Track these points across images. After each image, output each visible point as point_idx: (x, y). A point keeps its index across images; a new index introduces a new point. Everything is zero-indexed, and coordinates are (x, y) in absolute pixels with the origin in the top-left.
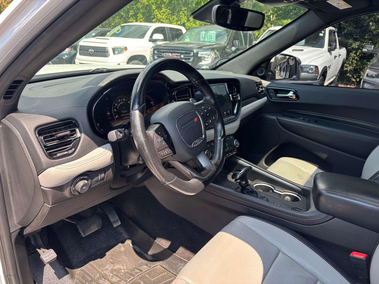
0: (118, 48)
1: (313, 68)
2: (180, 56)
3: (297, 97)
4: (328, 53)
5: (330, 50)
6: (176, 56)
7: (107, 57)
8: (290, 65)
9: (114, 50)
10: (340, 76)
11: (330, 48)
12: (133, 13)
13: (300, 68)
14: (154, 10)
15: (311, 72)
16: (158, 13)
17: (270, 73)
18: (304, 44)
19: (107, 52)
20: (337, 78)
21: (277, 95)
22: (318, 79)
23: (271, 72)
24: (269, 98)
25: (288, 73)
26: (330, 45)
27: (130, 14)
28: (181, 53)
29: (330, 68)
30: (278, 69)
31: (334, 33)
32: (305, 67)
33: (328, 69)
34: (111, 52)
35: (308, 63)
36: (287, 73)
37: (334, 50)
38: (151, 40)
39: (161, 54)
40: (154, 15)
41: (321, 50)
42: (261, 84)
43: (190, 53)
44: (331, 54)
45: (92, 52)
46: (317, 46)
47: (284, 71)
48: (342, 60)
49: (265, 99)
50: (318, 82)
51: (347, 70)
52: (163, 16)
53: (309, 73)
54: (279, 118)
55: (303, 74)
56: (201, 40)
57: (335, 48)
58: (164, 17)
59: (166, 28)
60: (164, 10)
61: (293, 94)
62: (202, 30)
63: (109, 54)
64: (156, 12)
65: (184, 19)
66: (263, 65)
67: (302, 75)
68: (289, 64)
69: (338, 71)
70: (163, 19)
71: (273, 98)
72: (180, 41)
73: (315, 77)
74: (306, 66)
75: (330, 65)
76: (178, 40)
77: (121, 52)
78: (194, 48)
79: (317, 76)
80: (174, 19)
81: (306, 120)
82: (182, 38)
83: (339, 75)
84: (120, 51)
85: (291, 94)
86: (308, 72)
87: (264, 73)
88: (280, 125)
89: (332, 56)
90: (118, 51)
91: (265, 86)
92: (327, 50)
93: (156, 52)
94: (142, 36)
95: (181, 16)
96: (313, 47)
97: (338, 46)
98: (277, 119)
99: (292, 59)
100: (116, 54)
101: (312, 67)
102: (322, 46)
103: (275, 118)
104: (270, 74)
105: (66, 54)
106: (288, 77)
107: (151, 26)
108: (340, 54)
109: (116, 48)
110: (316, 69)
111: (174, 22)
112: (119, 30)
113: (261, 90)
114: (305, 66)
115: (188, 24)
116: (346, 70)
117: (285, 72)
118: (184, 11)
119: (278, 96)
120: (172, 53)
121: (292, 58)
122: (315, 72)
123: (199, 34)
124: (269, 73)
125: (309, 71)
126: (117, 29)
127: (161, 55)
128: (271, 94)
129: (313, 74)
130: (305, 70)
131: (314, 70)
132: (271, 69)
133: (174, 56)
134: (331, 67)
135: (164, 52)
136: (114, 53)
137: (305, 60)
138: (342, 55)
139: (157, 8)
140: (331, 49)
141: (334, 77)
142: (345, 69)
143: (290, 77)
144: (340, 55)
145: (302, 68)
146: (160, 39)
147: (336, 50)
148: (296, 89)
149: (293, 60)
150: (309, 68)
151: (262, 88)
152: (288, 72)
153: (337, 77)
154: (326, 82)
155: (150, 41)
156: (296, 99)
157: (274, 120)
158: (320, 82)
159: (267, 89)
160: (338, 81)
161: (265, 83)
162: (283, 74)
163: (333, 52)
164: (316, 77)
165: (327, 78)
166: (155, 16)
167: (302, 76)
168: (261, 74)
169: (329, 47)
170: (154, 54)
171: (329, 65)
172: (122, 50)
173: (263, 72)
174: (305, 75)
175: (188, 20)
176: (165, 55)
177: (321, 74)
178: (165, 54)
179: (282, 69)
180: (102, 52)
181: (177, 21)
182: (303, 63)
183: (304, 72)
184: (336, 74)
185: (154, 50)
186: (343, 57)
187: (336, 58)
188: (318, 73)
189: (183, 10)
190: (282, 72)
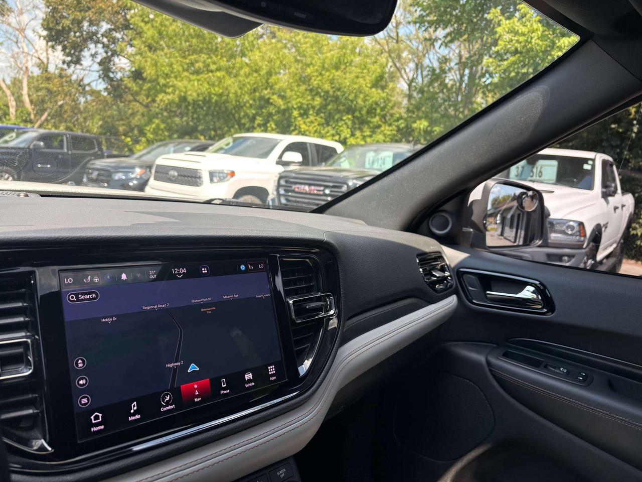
0: (219, 173)
1: (575, 225)
2: (323, 190)
3: (548, 302)
4: (603, 200)
5: (605, 196)
6: (317, 190)
7: (197, 186)
8: (528, 212)
9: (212, 175)
10: (624, 242)
11: (606, 192)
12: (261, 121)
13: (547, 223)
14: (295, 118)
15: (570, 232)
16: (301, 122)
17: (472, 230)
18: (554, 181)
19: (200, 178)
20: (618, 248)
21: (488, 292)
22: (584, 246)
23: (474, 225)
24: (465, 299)
25: (523, 232)
26: (605, 185)
27: (257, 122)
28: (327, 187)
29: (606, 228)
30: (498, 222)
31: (611, 165)
32: (558, 224)
33: (603, 229)
34: (206, 177)
35: (565, 215)
36: (519, 231)
37: (613, 195)
38: (280, 162)
39: (291, 187)
40: (296, 125)
41: (587, 194)
42: (439, 257)
43: (341, 187)
44: (608, 202)
45: (174, 176)
46: (579, 185)
47: (511, 227)
48: (628, 215)
49: (451, 302)
50: (586, 252)
51: (637, 235)
52: (309, 126)
53: (567, 234)
54: (493, 360)
55: (554, 237)
56: (367, 166)
57: (615, 192)
58: (311, 128)
59: (308, 145)
60: (312, 118)
61: (532, 292)
62: (370, 151)
63: (202, 182)
64: (300, 121)
65: (346, 133)
66: (448, 207)
67: (552, 238)
68: (523, 208)
69: (620, 235)
70: (310, 133)
71: (474, 301)
72: (331, 165)
73: (577, 243)
74: (561, 221)
75: (607, 223)
76: (326, 164)
77: (224, 178)
78: (349, 179)
79: (583, 241)
80: (327, 132)
81: (576, 379)
82: (334, 162)
83: (622, 241)
84: (222, 178)
85: (527, 293)
86: (563, 232)
87: (451, 229)
88: (495, 383)
89: (609, 205)
90: (219, 177)
91: (452, 265)
92: (600, 195)
93: (282, 182)
94: (265, 155)
95: (341, 128)
96: (572, 187)
97: (619, 190)
98: (488, 363)
99: (532, 197)
100: (215, 183)
101: (571, 223)
102: (590, 187)
103: (481, 358)
104: (471, 232)
105: (136, 178)
106: (521, 243)
107: (281, 140)
108: (624, 204)
109: (215, 172)
110: (580, 227)
111: (329, 136)
112: (228, 144)
113: (437, 275)
114: (558, 221)
115: (352, 141)
116: (633, 234)
117: (514, 230)
118: (347, 121)
119: (488, 296)
120: (310, 185)
121: (530, 193)
122: (578, 233)
123: (363, 155)
124: (465, 229)
125: (567, 231)
126: (226, 142)
127: (290, 189)
128: (470, 288)
129: (574, 237)
130: (558, 227)
131: (577, 229)
132: (473, 218)
133: (314, 190)
134: (609, 225)
135: (296, 183)
136: (211, 180)
137: (558, 209)
138: (627, 205)
139: (301, 115)
140: (608, 193)
141: (615, 246)
142: (632, 232)
143: (528, 243)
144: (623, 206)
145: (552, 224)
146: (296, 161)
147: (616, 195)
148: (542, 280)
149: (532, 200)
150: (567, 225)
151: (443, 269)
152: (521, 229)
153: (619, 245)
154: (601, 253)
155: (278, 163)
156: (545, 310)
157: (476, 365)
158: (588, 254)
159: (459, 273)
160: (622, 252)
161: (453, 256)
162: (510, 233)
163: (610, 199)
164: (580, 243)
165: (602, 246)
166: (297, 127)
167: (552, 240)
168: (442, 230)
169: (604, 190)
170: (279, 186)
171: (605, 222)
172: (225, 175)
173: (448, 225)
174: (558, 237)
175: (353, 135)
176: (298, 188)
177: (591, 239)
178: (298, 186)
179: (508, 222)
180: (190, 177)
181: (333, 135)
182: (553, 216)
183: (556, 232)
184: (618, 240)
185: (281, 178)
186: (629, 210)
187: (617, 210)
188: (585, 236)
189: (344, 120)
190: (507, 229)
